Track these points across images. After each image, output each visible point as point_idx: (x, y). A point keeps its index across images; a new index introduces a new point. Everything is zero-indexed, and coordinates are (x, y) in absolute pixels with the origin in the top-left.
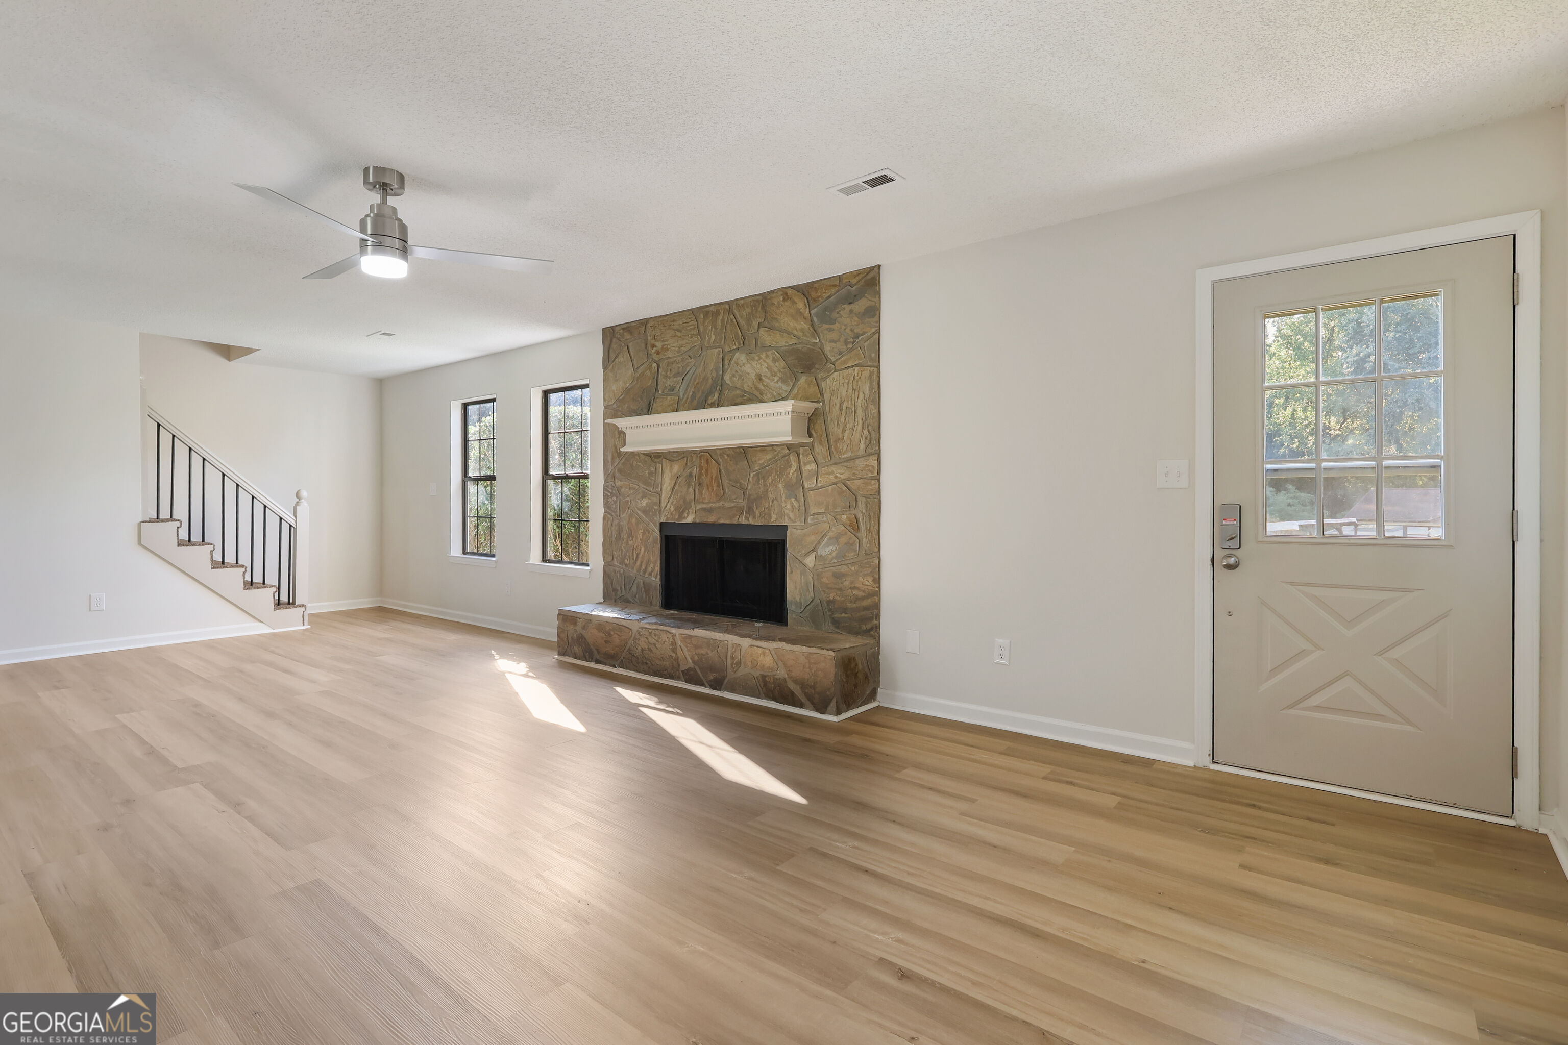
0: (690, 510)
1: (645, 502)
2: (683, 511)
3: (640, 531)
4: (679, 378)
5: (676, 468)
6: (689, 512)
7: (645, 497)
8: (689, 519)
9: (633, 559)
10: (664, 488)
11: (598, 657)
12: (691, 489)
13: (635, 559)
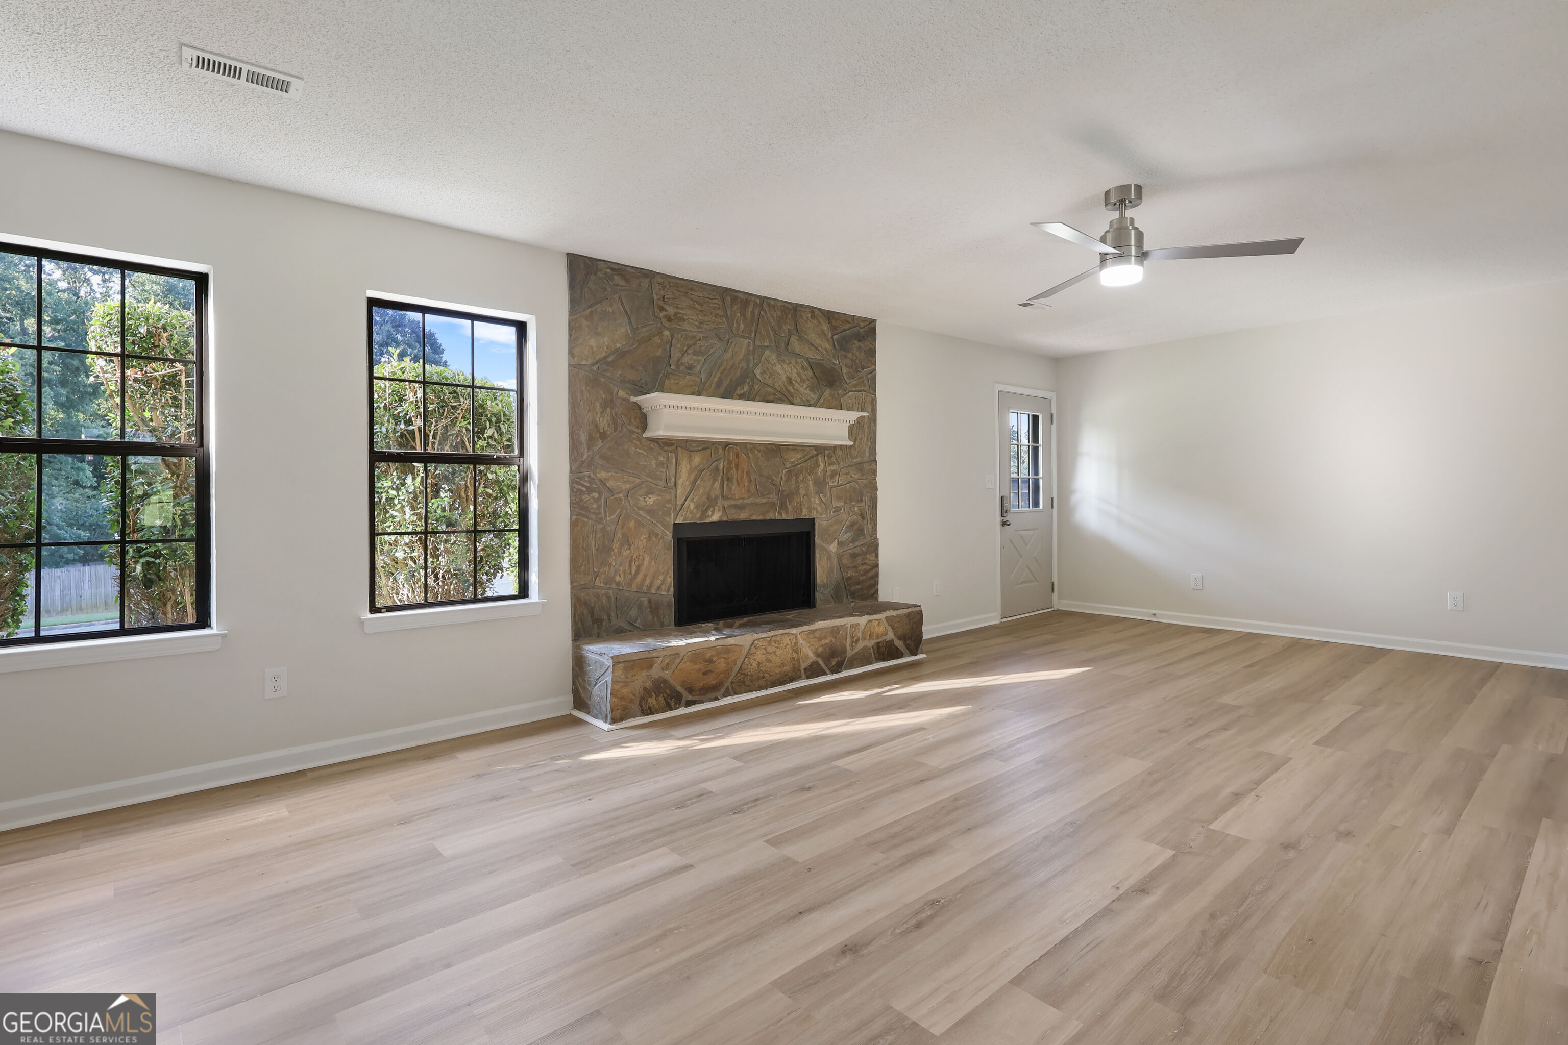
0: (716, 508)
1: (651, 500)
2: (707, 510)
3: (643, 537)
4: (700, 358)
5: (697, 459)
6: (714, 509)
7: (652, 493)
8: (715, 517)
9: (631, 573)
10: (680, 482)
11: (690, 698)
12: (717, 485)
13: (633, 572)
